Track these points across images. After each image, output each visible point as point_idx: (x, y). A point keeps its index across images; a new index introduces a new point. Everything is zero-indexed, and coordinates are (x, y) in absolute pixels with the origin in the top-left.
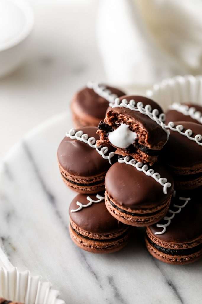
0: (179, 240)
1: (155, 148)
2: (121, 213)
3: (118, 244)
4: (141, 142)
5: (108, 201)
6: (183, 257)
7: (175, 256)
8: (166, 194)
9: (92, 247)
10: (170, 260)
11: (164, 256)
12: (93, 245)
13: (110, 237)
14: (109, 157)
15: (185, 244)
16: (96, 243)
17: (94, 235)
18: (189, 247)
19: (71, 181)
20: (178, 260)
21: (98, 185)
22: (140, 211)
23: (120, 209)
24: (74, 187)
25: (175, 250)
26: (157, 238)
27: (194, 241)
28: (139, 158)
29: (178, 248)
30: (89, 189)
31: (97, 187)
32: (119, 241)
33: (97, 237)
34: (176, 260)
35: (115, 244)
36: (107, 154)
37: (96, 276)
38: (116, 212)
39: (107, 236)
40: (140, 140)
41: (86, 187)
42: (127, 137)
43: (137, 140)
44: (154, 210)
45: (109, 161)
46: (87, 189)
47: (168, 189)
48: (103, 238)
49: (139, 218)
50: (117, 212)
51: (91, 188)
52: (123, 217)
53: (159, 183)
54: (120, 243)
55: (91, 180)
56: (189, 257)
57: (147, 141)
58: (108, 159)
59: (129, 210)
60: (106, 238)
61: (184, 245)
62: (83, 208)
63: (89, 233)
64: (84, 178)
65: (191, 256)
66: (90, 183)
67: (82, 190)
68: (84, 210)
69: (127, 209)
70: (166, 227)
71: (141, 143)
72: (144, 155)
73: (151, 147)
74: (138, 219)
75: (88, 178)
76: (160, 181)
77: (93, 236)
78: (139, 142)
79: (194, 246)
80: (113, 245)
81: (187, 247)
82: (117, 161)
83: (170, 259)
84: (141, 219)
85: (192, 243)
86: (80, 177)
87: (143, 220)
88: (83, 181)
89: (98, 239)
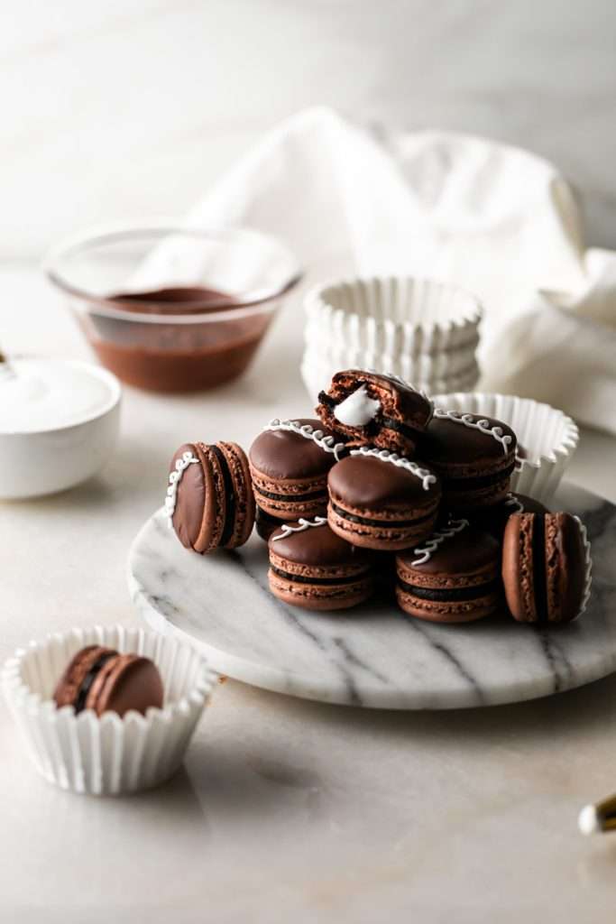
0: (454, 570)
1: (409, 423)
2: (354, 524)
3: (352, 591)
4: (387, 412)
5: (333, 512)
6: (462, 603)
7: (447, 603)
8: (426, 491)
9: (308, 594)
10: (440, 611)
11: (429, 606)
12: (309, 590)
13: (339, 573)
14: (334, 450)
15: (464, 577)
16: (315, 587)
17: (312, 570)
18: (471, 584)
19: (272, 494)
20: (453, 610)
21: (317, 500)
22: (385, 513)
23: (352, 515)
24: (277, 506)
25: (447, 590)
26: (417, 573)
27: (478, 572)
28: (385, 439)
29: (452, 587)
30: (301, 507)
31: (316, 503)
32: (353, 586)
33: (316, 573)
34: (450, 609)
35: (346, 590)
36: (332, 446)
37: (314, 638)
38: (345, 526)
39: (334, 572)
40: (386, 409)
41: (297, 503)
42: (363, 407)
43: (380, 411)
44: (408, 517)
45: (336, 456)
46: (298, 506)
47: (430, 484)
48: (326, 575)
49: (384, 531)
50: (347, 524)
51: (305, 505)
52: (357, 531)
53: (416, 476)
54: (355, 590)
55: (305, 488)
56: (472, 604)
57: (398, 407)
58: (333, 454)
59: (367, 514)
60: (331, 575)
61: (462, 579)
62: (293, 533)
63: (304, 567)
64: (294, 481)
65: (475, 602)
66: (304, 493)
67: (290, 510)
68: (295, 536)
69: (364, 512)
70: (431, 553)
71: (387, 415)
72: (391, 433)
73: (405, 419)
74: (381, 533)
75: (299, 482)
76: (417, 472)
77: (311, 572)
78: (384, 414)
79: (478, 583)
80: (343, 592)
81: (467, 584)
82: (350, 455)
83: (440, 608)
84: (386, 533)
85: (475, 576)
86: (287, 481)
87: (389, 534)
88: (291, 490)
89: (319, 577)
